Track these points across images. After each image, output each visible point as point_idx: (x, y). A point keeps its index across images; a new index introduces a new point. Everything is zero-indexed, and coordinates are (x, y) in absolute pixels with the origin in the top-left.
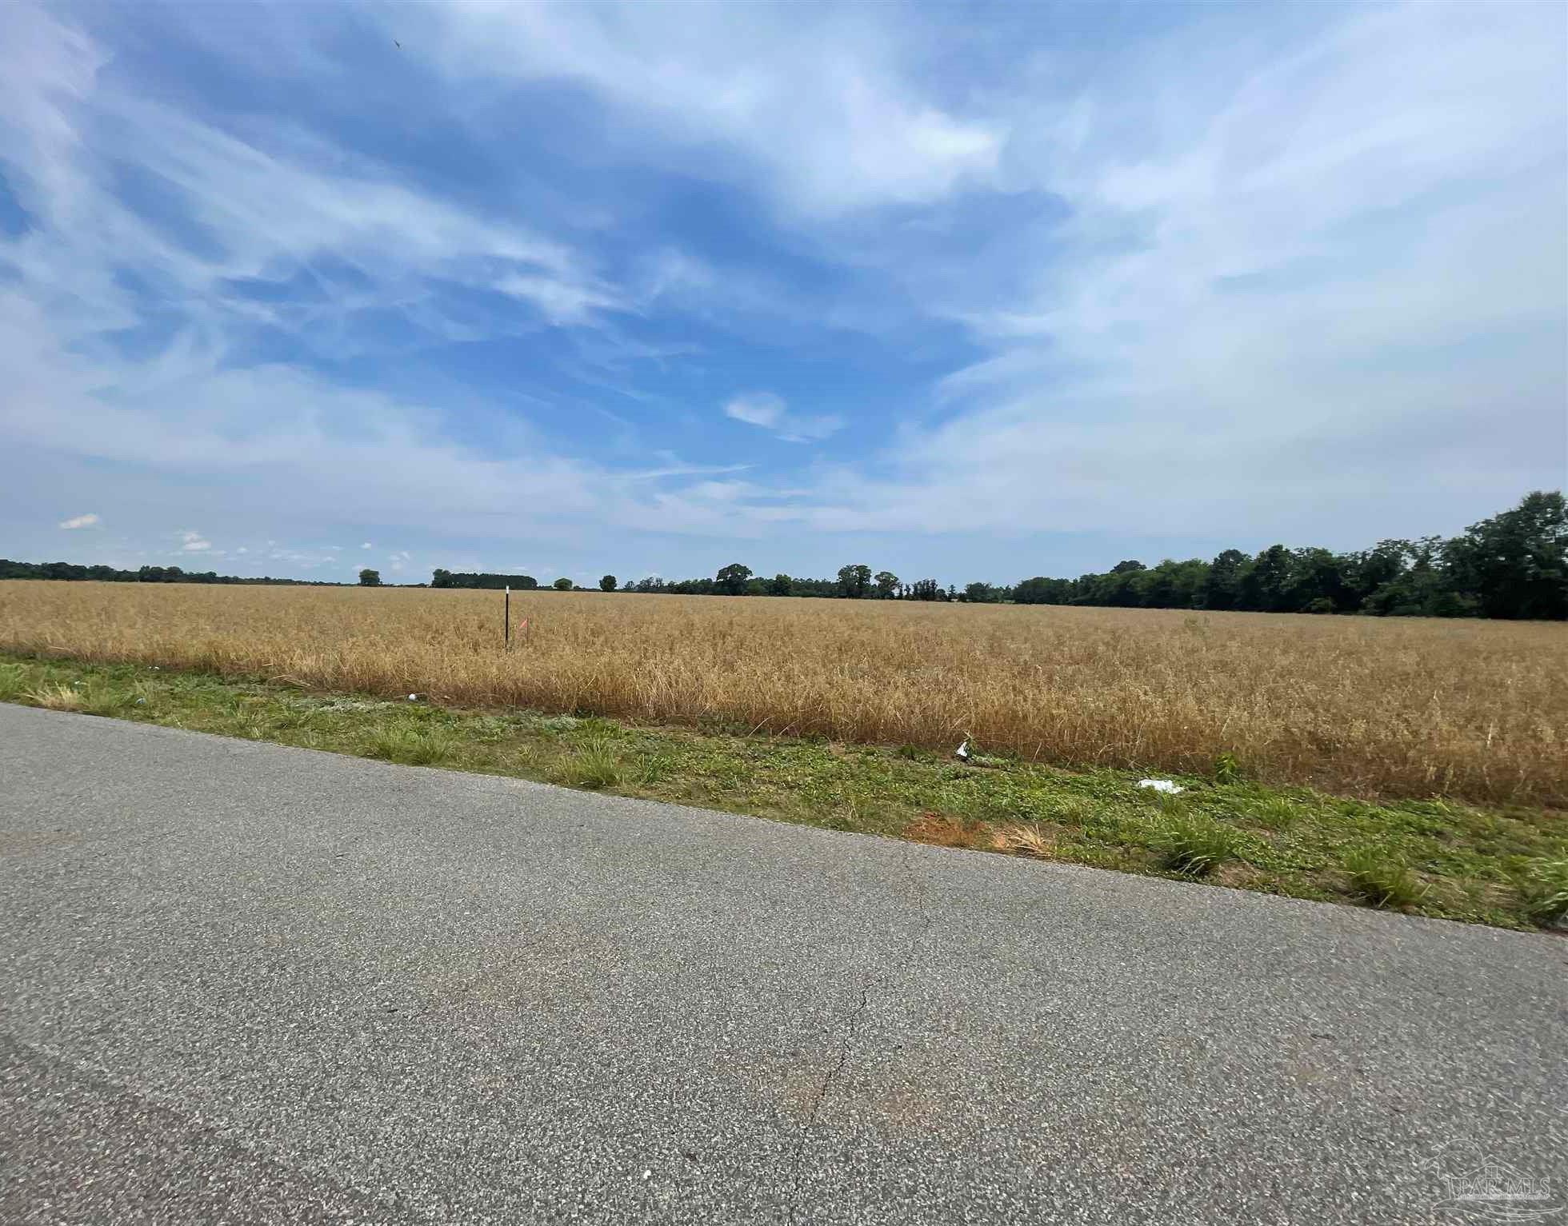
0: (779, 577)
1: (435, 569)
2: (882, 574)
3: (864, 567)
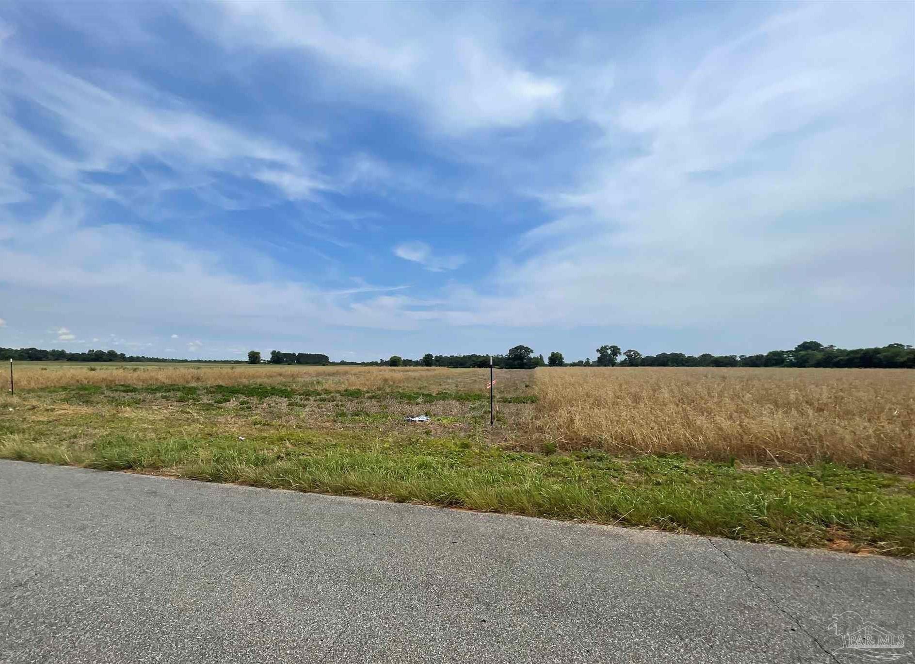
1: (271, 350)
2: (630, 351)
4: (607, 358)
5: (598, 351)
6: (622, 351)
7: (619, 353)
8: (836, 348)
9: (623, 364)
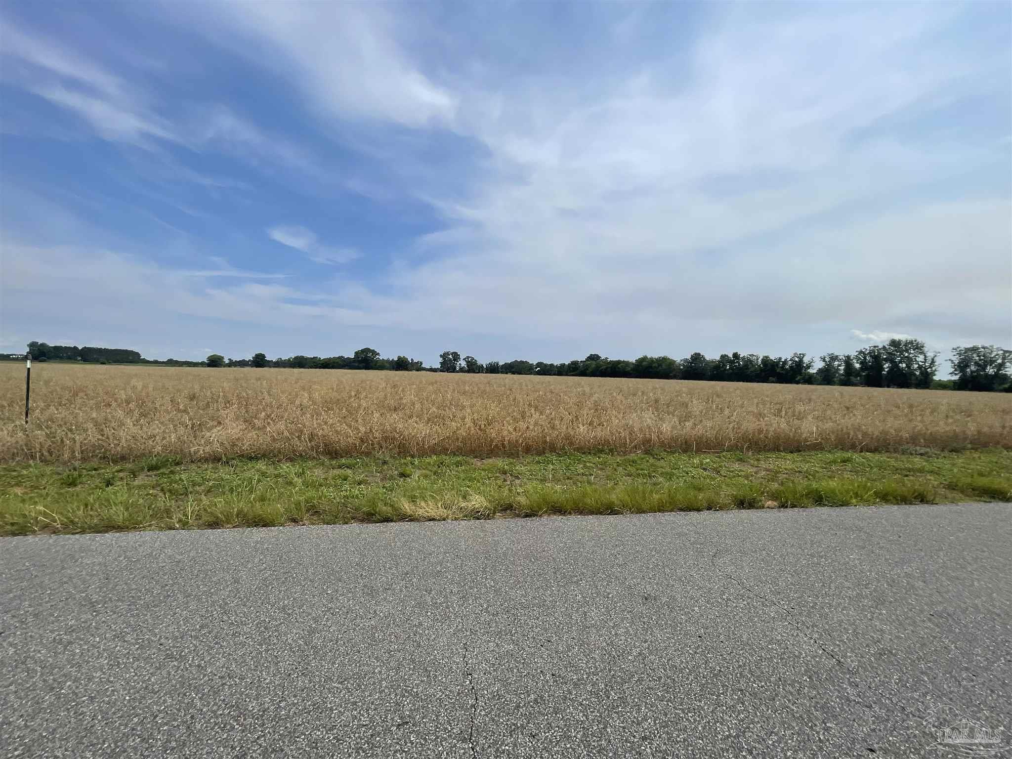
0: (399, 358)
1: (31, 342)
2: (468, 357)
3: (456, 353)
4: (449, 364)
5: (441, 356)
6: (462, 357)
7: (459, 358)
8: (609, 360)
9: (462, 370)
